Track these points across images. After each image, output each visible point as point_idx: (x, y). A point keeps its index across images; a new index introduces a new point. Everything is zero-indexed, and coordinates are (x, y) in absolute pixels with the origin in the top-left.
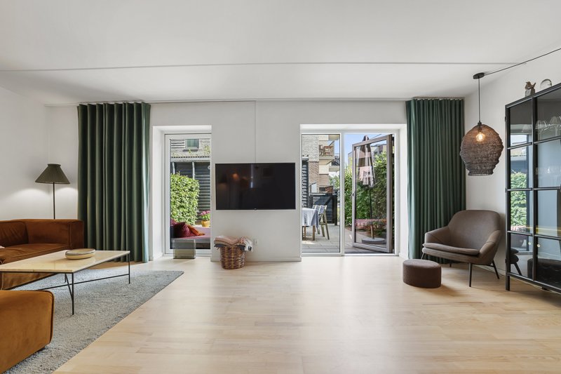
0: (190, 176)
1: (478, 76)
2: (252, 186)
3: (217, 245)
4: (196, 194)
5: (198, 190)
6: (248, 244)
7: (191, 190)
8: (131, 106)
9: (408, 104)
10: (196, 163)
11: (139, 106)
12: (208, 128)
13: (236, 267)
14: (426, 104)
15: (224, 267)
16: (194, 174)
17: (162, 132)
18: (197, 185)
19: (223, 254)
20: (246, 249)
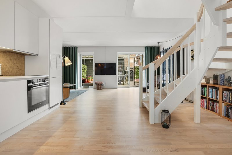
0: (84, 65)
1: (158, 43)
2: (105, 68)
3: (95, 84)
4: (86, 70)
5: (87, 69)
6: (103, 84)
7: (84, 69)
8: (72, 47)
9: (145, 47)
10: (86, 60)
11: (75, 47)
12: (93, 53)
13: (100, 89)
14: (150, 47)
15: (97, 89)
16: (85, 63)
17: (80, 54)
18: (86, 67)
19: (97, 86)
20: (103, 85)
